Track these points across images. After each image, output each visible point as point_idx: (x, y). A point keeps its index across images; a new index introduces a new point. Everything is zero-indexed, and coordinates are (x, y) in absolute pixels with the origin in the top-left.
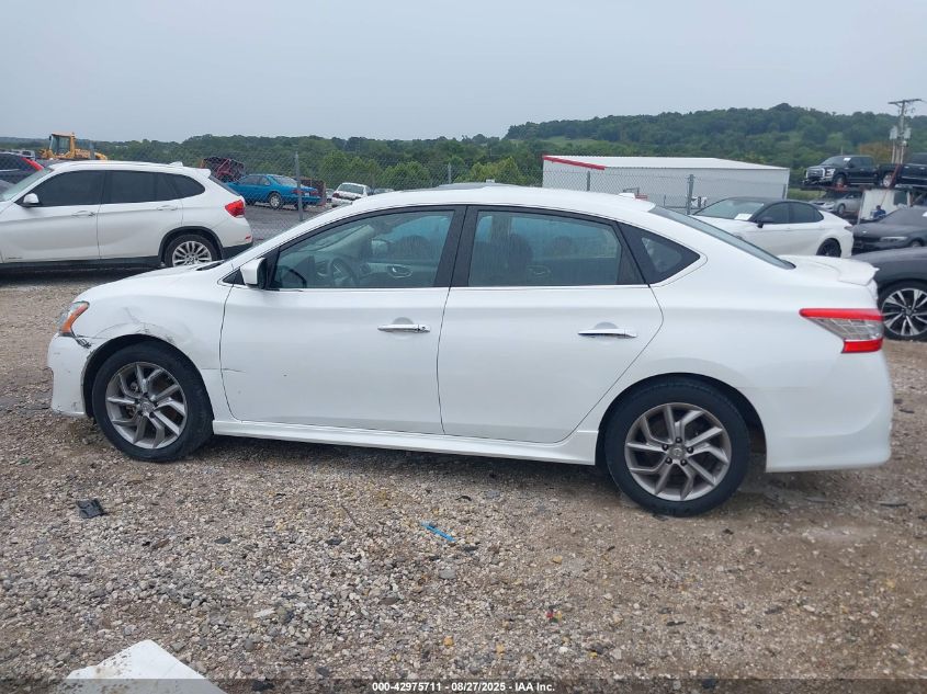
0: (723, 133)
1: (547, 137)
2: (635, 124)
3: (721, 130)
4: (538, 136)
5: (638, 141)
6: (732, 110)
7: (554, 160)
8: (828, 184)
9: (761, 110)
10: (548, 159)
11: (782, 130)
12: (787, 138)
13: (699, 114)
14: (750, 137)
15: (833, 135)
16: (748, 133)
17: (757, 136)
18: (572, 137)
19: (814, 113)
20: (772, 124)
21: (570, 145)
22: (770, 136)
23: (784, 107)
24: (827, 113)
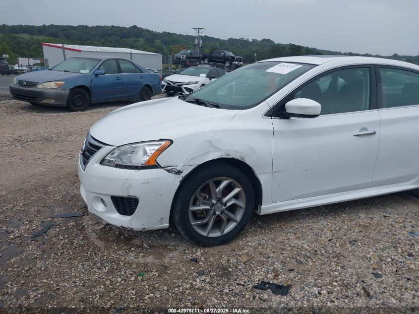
0: (110, 37)
1: (17, 33)
2: (66, 30)
3: (109, 35)
4: (12, 32)
5: (69, 38)
6: (113, 26)
7: (47, 45)
8: (184, 62)
9: (125, 28)
10: (45, 45)
11: (136, 37)
12: (138, 41)
13: (98, 27)
14: (123, 39)
15: (157, 41)
16: (121, 38)
17: (126, 39)
18: (33, 35)
19: (147, 31)
20: (132, 34)
21: (32, 38)
22: (131, 39)
23: (135, 27)
24: (152, 31)
